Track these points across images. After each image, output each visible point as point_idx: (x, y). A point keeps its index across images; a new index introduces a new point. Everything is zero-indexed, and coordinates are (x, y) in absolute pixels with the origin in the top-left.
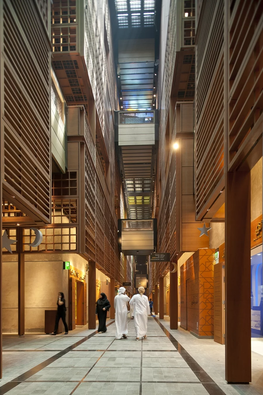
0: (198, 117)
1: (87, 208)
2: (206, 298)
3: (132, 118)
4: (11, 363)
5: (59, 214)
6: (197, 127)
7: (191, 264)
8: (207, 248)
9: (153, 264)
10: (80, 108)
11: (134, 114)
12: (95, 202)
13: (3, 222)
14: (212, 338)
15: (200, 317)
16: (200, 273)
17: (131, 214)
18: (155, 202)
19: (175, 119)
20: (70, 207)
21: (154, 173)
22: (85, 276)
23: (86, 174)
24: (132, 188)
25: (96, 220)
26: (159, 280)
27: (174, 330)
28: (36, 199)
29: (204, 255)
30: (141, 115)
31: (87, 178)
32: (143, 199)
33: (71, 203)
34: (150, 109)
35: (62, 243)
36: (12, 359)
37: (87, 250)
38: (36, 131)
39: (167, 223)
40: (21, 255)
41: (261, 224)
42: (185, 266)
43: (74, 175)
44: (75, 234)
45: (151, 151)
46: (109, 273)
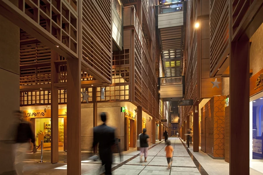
0: (212, 5)
1: (136, 72)
2: (219, 131)
3: (167, 9)
4: (87, 171)
5: (118, 77)
6: (211, 12)
7: (208, 107)
8: (220, 95)
9: (183, 107)
10: (132, 7)
11: (169, 6)
12: (142, 67)
13: (82, 85)
14: (224, 159)
15: (215, 144)
16: (214, 113)
17: (167, 73)
18: (184, 64)
19: (196, 7)
20: (125, 72)
21: (183, 45)
22: (135, 116)
23: (135, 50)
24: (168, 56)
25: (142, 79)
26: (186, 118)
27: (196, 153)
28: (102, 69)
29: (218, 100)
30: (174, 6)
31: (136, 52)
32: (176, 63)
33: (126, 69)
34: (180, 1)
35: (120, 96)
36: (89, 168)
37: (136, 99)
38: (102, 27)
39: (191, 78)
40: (95, 103)
41: (260, 77)
42: (204, 108)
43: (127, 51)
44: (128, 89)
45: (180, 30)
46: (152, 113)
